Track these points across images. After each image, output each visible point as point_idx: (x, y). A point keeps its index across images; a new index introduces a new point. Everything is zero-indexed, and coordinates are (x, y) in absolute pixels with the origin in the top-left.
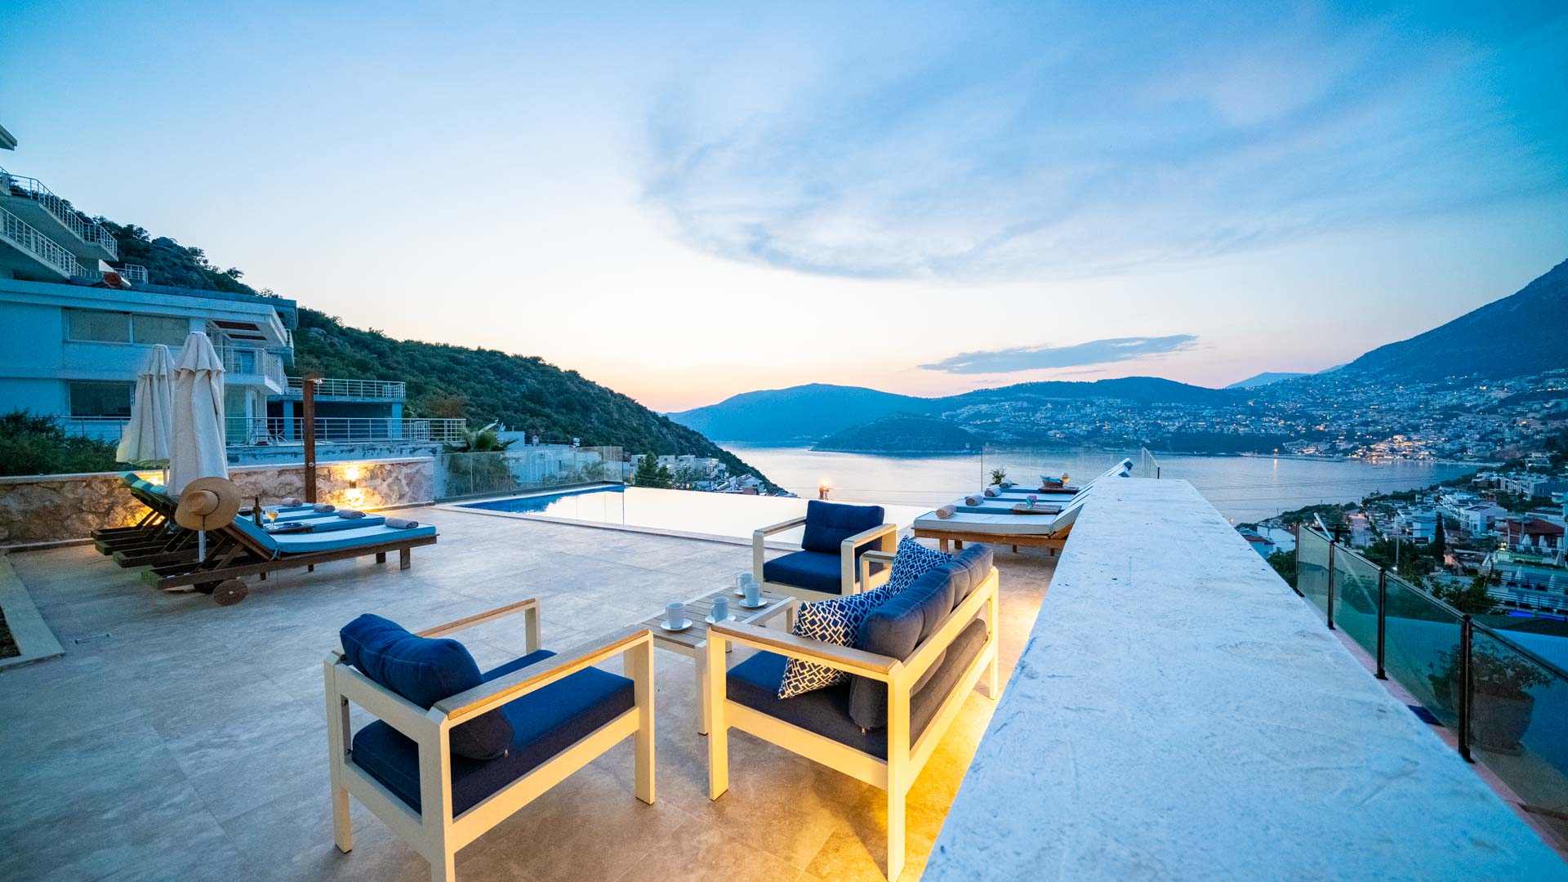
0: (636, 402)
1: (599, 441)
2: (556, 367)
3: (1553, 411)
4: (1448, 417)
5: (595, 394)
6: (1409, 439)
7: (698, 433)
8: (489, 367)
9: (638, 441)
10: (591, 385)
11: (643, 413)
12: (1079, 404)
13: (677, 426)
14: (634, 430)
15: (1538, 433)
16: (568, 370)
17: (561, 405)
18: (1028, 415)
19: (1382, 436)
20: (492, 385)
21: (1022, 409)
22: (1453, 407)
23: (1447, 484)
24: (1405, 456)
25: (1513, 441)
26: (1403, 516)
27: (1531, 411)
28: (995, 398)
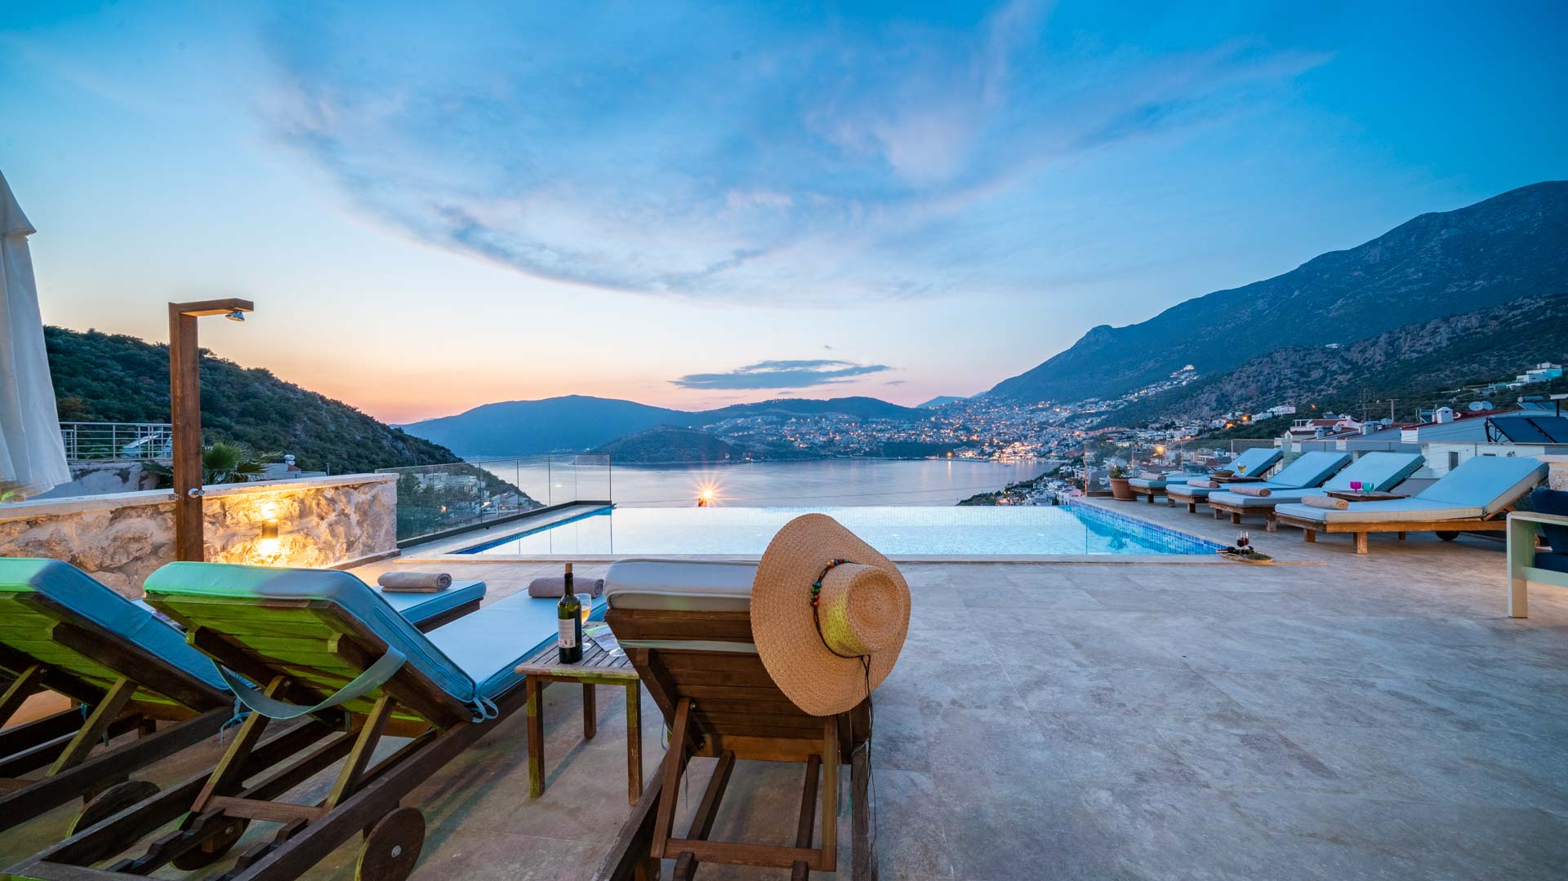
0: (358, 410)
1: (310, 458)
2: (233, 364)
3: (1090, 426)
4: (1042, 429)
5: (297, 399)
6: (1023, 445)
7: (443, 448)
8: (114, 358)
9: (367, 458)
10: (293, 388)
11: (368, 424)
12: (816, 418)
13: (416, 440)
14: (358, 444)
15: (1084, 439)
16: (252, 368)
17: (244, 413)
18: (776, 428)
19: (1008, 443)
20: (120, 382)
21: (771, 423)
22: (1044, 423)
23: (1048, 475)
24: (1021, 456)
25: (1073, 446)
26: (1030, 499)
27: (1081, 425)
28: (749, 413)
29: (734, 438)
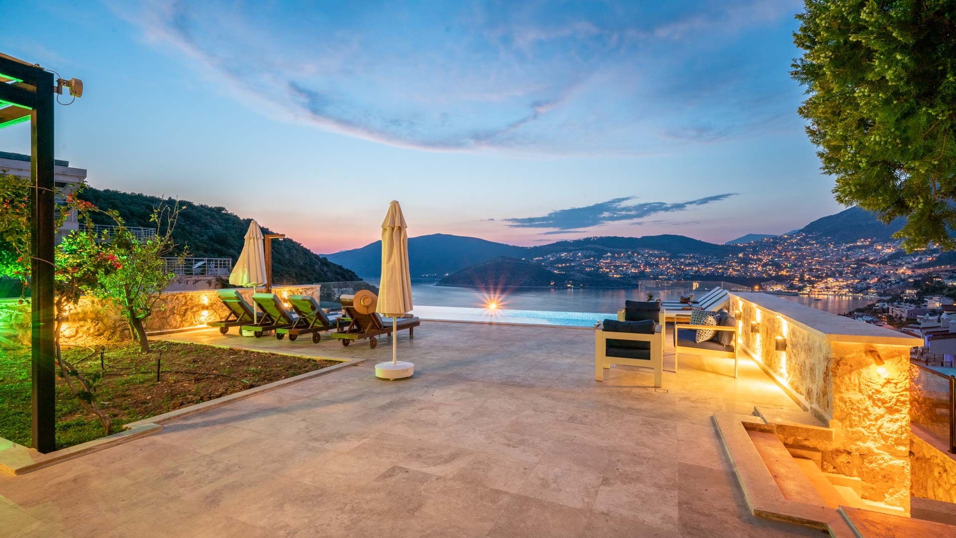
1: (275, 276)
3: (918, 263)
4: (860, 266)
11: (307, 255)
12: (629, 253)
15: (910, 277)
19: (820, 278)
21: (589, 256)
22: (863, 260)
24: (835, 292)
25: (895, 283)
27: (907, 263)
28: (572, 248)
29: (558, 268)
